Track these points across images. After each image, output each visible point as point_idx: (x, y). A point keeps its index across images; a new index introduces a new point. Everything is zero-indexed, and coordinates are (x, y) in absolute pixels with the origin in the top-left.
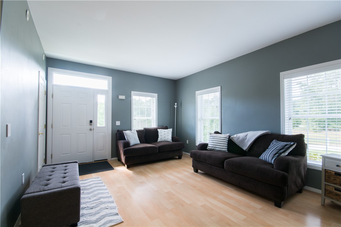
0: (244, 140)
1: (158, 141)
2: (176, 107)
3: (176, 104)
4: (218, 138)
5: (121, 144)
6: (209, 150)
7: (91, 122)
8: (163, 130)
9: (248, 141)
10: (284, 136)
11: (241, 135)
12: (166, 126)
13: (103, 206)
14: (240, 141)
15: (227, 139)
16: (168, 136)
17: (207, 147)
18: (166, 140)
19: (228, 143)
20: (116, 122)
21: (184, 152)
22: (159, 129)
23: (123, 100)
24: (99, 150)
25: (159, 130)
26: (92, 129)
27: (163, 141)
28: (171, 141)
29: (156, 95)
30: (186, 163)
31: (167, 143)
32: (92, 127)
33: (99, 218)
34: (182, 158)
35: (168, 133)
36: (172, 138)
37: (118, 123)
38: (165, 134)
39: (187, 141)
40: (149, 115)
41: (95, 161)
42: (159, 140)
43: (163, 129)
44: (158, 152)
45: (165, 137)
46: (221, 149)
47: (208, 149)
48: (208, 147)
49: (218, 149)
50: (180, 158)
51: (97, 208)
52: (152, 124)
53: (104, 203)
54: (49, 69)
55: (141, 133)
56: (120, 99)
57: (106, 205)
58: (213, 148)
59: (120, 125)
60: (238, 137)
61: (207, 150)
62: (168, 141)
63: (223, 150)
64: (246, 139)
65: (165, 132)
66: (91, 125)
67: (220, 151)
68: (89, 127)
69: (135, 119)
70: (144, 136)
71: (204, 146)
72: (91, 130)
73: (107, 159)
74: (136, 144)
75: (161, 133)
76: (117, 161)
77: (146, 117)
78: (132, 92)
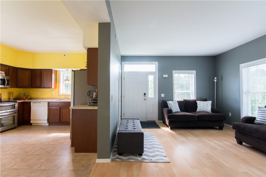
1: (197, 111)
2: (215, 82)
3: (215, 78)
5: (165, 110)
6: (256, 124)
7: (145, 94)
8: (201, 101)
12: (205, 99)
13: (155, 149)
16: (207, 107)
17: (254, 121)
18: (205, 111)
20: (162, 94)
21: (225, 124)
22: (198, 100)
24: (150, 114)
25: (198, 102)
26: (146, 99)
27: (202, 112)
28: (211, 112)
29: (195, 72)
30: (228, 135)
31: (206, 114)
32: (145, 98)
33: (154, 155)
34: (223, 129)
35: (207, 104)
36: (212, 109)
37: (163, 95)
38: (203, 106)
39: (230, 114)
42: (198, 110)
43: (202, 101)
44: (197, 120)
45: (204, 108)
48: (256, 121)
50: (221, 128)
51: (152, 149)
52: (191, 96)
53: (156, 148)
54: (123, 63)
55: (181, 104)
56: (164, 78)
57: (158, 149)
58: (262, 122)
61: (255, 124)
62: (207, 112)
65: (204, 103)
66: (145, 96)
68: (144, 98)
69: (176, 92)
70: (184, 106)
71: (251, 120)
72: (145, 99)
73: (155, 121)
74: (177, 111)
75: (200, 104)
76: (163, 123)
77: (186, 90)
78: (173, 71)
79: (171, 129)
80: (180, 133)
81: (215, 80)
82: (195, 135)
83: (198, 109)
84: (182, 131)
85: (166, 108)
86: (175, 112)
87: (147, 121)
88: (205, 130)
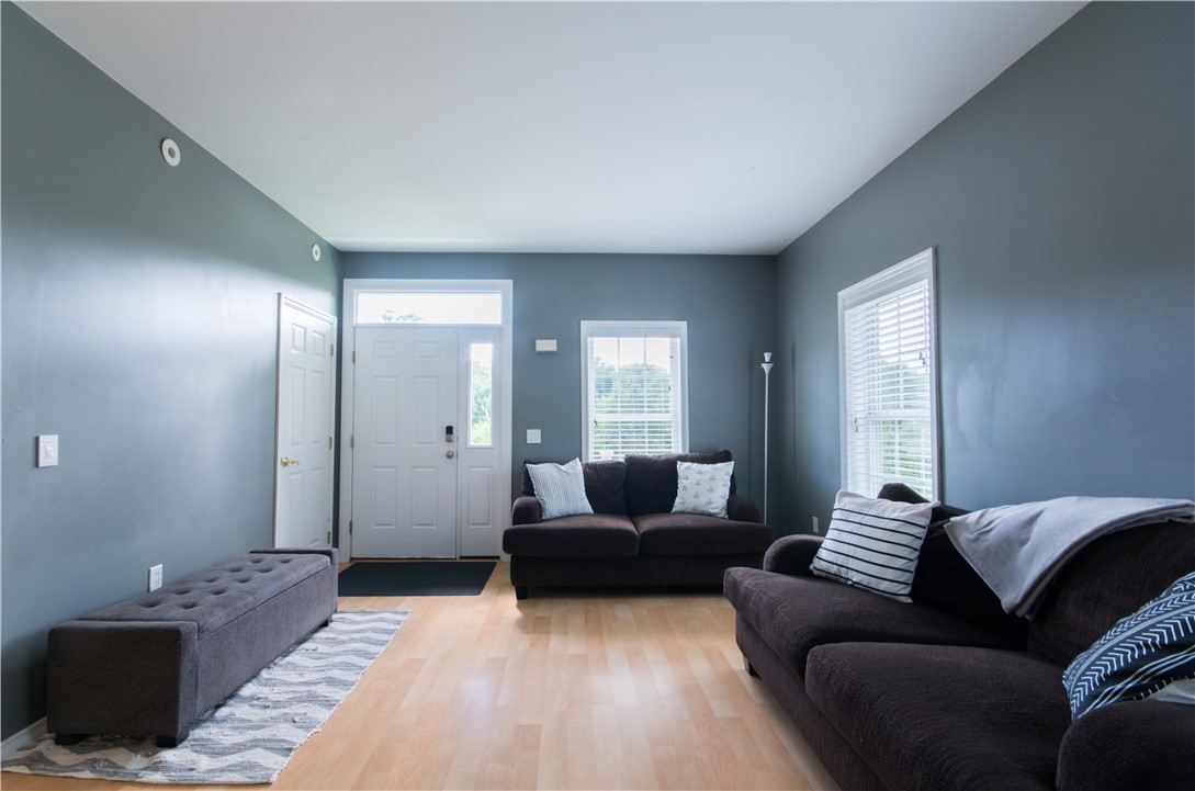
1: (674, 509)
3: (767, 356)
6: (819, 578)
7: (449, 430)
8: (695, 464)
9: (1031, 557)
14: (987, 551)
16: (711, 490)
17: (811, 562)
18: (700, 509)
20: (529, 431)
22: (683, 460)
24: (473, 524)
25: (682, 467)
26: (454, 453)
27: (690, 513)
28: (723, 514)
31: (705, 522)
32: (451, 447)
35: (713, 479)
37: (534, 436)
38: (698, 484)
39: (815, 520)
41: (461, 558)
42: (678, 505)
43: (698, 462)
44: (636, 553)
45: (696, 496)
46: (873, 583)
47: (816, 572)
48: (816, 563)
52: (672, 439)
53: (312, 700)
54: (348, 283)
56: (541, 353)
57: (306, 710)
59: (539, 441)
60: (984, 523)
61: (809, 573)
62: (710, 515)
63: (884, 586)
64: (1023, 543)
65: (700, 473)
66: (449, 440)
67: (867, 590)
68: (445, 447)
69: (596, 422)
72: (449, 456)
73: (498, 557)
74: (573, 512)
75: (687, 478)
78: (583, 322)
83: (678, 500)
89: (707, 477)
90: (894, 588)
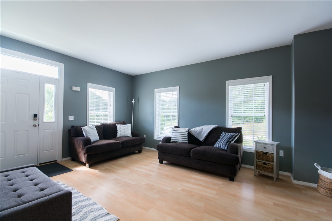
0: (200, 132)
1: (117, 137)
4: (180, 132)
6: (172, 143)
7: (35, 116)
8: (122, 125)
9: (204, 134)
10: (229, 128)
11: (198, 129)
12: (124, 122)
13: (85, 210)
14: (197, 134)
15: (187, 132)
16: (127, 131)
17: (170, 140)
18: (126, 135)
19: (188, 135)
20: (69, 116)
21: (144, 147)
22: (118, 124)
23: (78, 91)
24: (46, 151)
25: (118, 126)
26: (37, 125)
27: (123, 137)
28: (131, 136)
29: (114, 89)
30: (148, 157)
31: (127, 139)
32: (36, 123)
34: (142, 152)
35: (128, 128)
36: (132, 133)
37: (71, 118)
38: (124, 129)
39: (145, 135)
40: (106, 110)
42: (119, 135)
44: (121, 147)
45: (124, 132)
46: (183, 141)
48: (172, 140)
49: (180, 141)
50: (140, 152)
51: (80, 213)
52: (108, 119)
53: (86, 206)
55: (99, 129)
56: (74, 91)
57: (90, 208)
58: (176, 141)
59: (73, 120)
60: (196, 130)
61: (171, 143)
62: (128, 136)
64: (202, 132)
65: (124, 127)
66: (35, 120)
67: (182, 143)
68: (33, 122)
69: (91, 114)
70: (102, 132)
71: (167, 140)
72: (35, 126)
73: (56, 161)
74: (96, 140)
75: (121, 128)
76: (70, 161)
77: (96, 111)
78: (88, 83)
79: (90, 167)
80: (104, 169)
81: (133, 101)
82: (123, 167)
84: (106, 166)
85: (80, 138)
86: (93, 141)
87: (40, 164)
88: (128, 157)
89: (126, 128)
90: (185, 141)
